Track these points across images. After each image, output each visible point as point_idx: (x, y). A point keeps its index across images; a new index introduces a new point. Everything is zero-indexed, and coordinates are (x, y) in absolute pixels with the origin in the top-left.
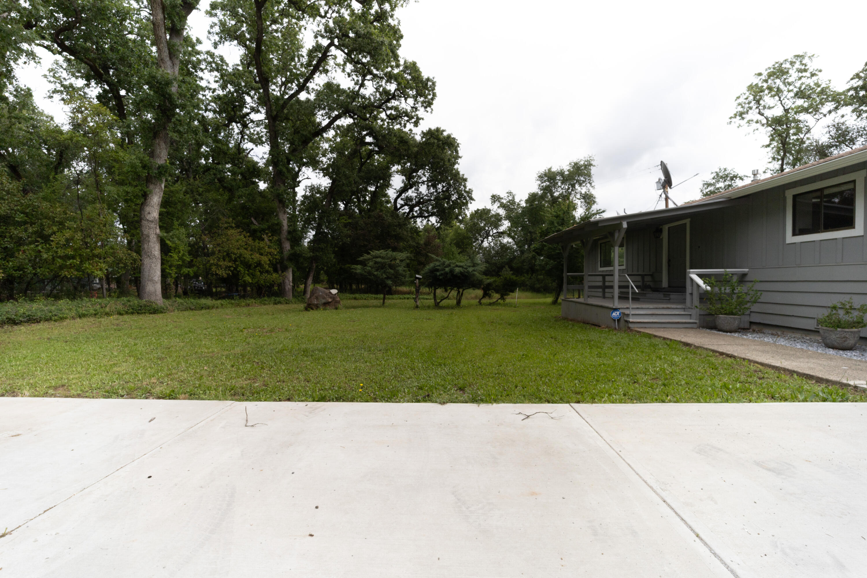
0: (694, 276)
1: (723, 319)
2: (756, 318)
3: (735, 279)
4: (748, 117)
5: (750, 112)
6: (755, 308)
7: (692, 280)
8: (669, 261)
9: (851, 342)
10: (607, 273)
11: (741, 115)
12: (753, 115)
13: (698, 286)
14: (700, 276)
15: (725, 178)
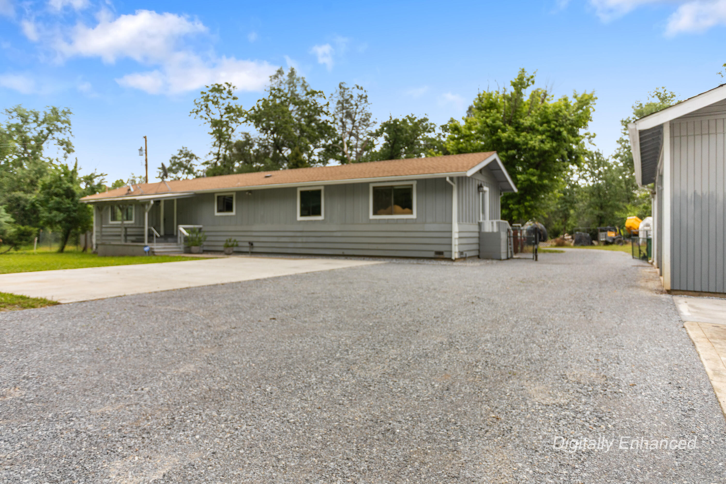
0: (181, 228)
1: (194, 248)
2: (205, 248)
3: (197, 230)
4: (200, 114)
5: (202, 111)
6: (205, 243)
7: (181, 231)
8: (165, 220)
9: (231, 252)
10: (130, 226)
11: (197, 112)
12: (203, 113)
13: (183, 234)
14: (185, 229)
15: (186, 155)
